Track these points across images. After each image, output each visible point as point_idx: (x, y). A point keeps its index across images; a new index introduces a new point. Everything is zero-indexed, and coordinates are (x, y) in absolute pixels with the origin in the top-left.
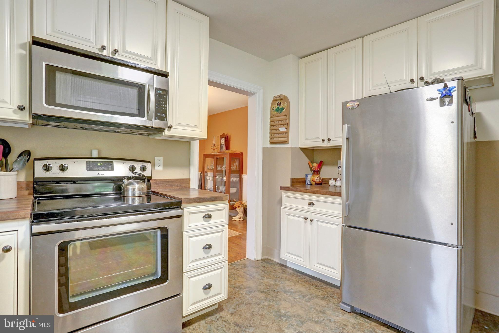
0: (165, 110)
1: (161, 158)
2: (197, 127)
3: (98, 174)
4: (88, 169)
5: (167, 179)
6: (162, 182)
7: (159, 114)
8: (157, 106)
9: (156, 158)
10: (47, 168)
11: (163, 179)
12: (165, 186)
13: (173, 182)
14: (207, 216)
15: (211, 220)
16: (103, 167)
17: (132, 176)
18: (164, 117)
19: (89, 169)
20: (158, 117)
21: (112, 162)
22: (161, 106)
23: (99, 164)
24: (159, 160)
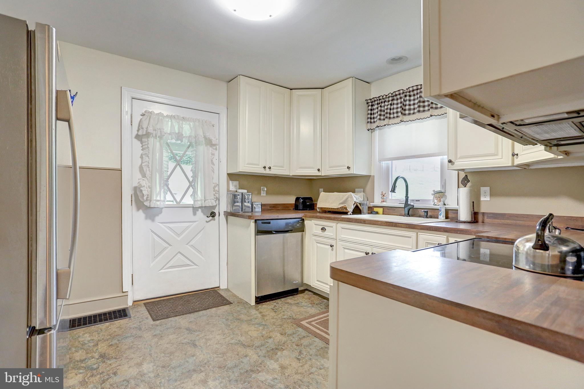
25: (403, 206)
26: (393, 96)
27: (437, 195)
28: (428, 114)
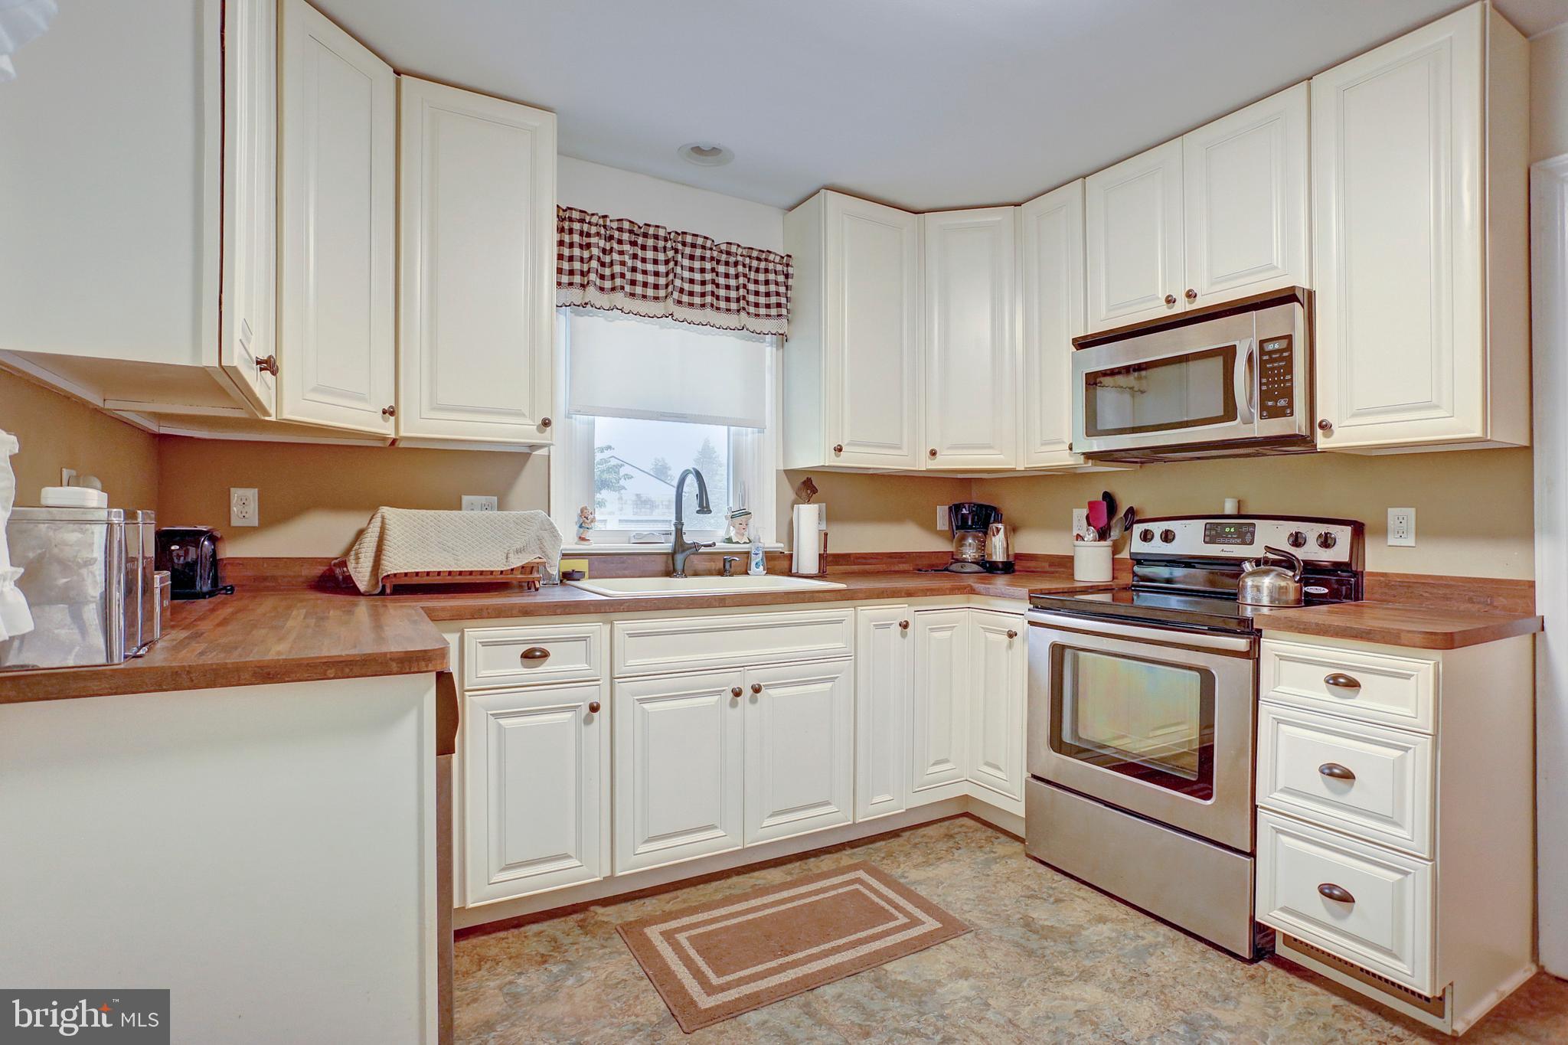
0: (1287, 387)
1: (1411, 512)
2: (1436, 407)
3: (1223, 550)
4: (1207, 539)
5: (1429, 576)
6: (1409, 582)
7: (1270, 403)
8: (1265, 384)
9: (1393, 512)
10: (1146, 536)
11: (1412, 575)
12: (1421, 595)
13: (1453, 586)
14: (1342, 680)
15: (1356, 696)
16: (1234, 536)
17: (1266, 557)
18: (1284, 408)
19: (1211, 538)
20: (1268, 412)
21: (1254, 525)
22: (1276, 382)
23: (1227, 530)
24: (1401, 518)
25: (668, 549)
26: (638, 235)
27: (738, 520)
28: (732, 320)
